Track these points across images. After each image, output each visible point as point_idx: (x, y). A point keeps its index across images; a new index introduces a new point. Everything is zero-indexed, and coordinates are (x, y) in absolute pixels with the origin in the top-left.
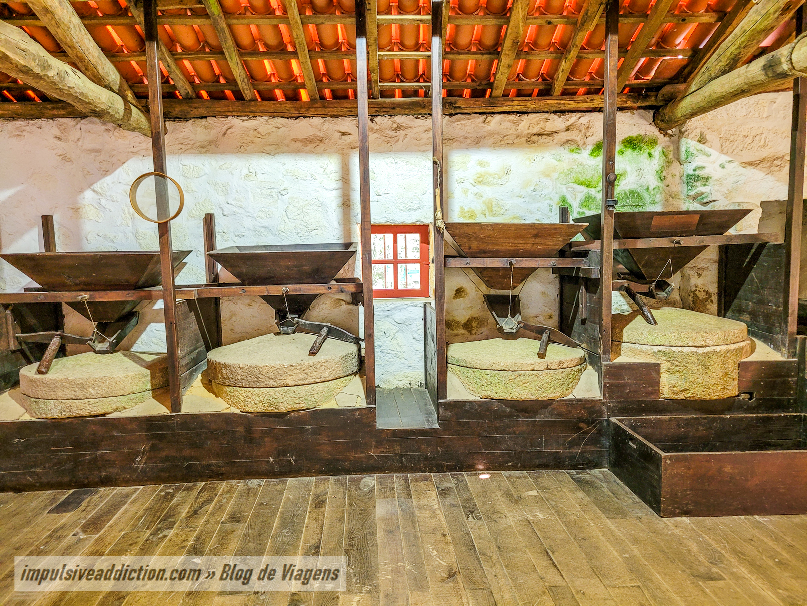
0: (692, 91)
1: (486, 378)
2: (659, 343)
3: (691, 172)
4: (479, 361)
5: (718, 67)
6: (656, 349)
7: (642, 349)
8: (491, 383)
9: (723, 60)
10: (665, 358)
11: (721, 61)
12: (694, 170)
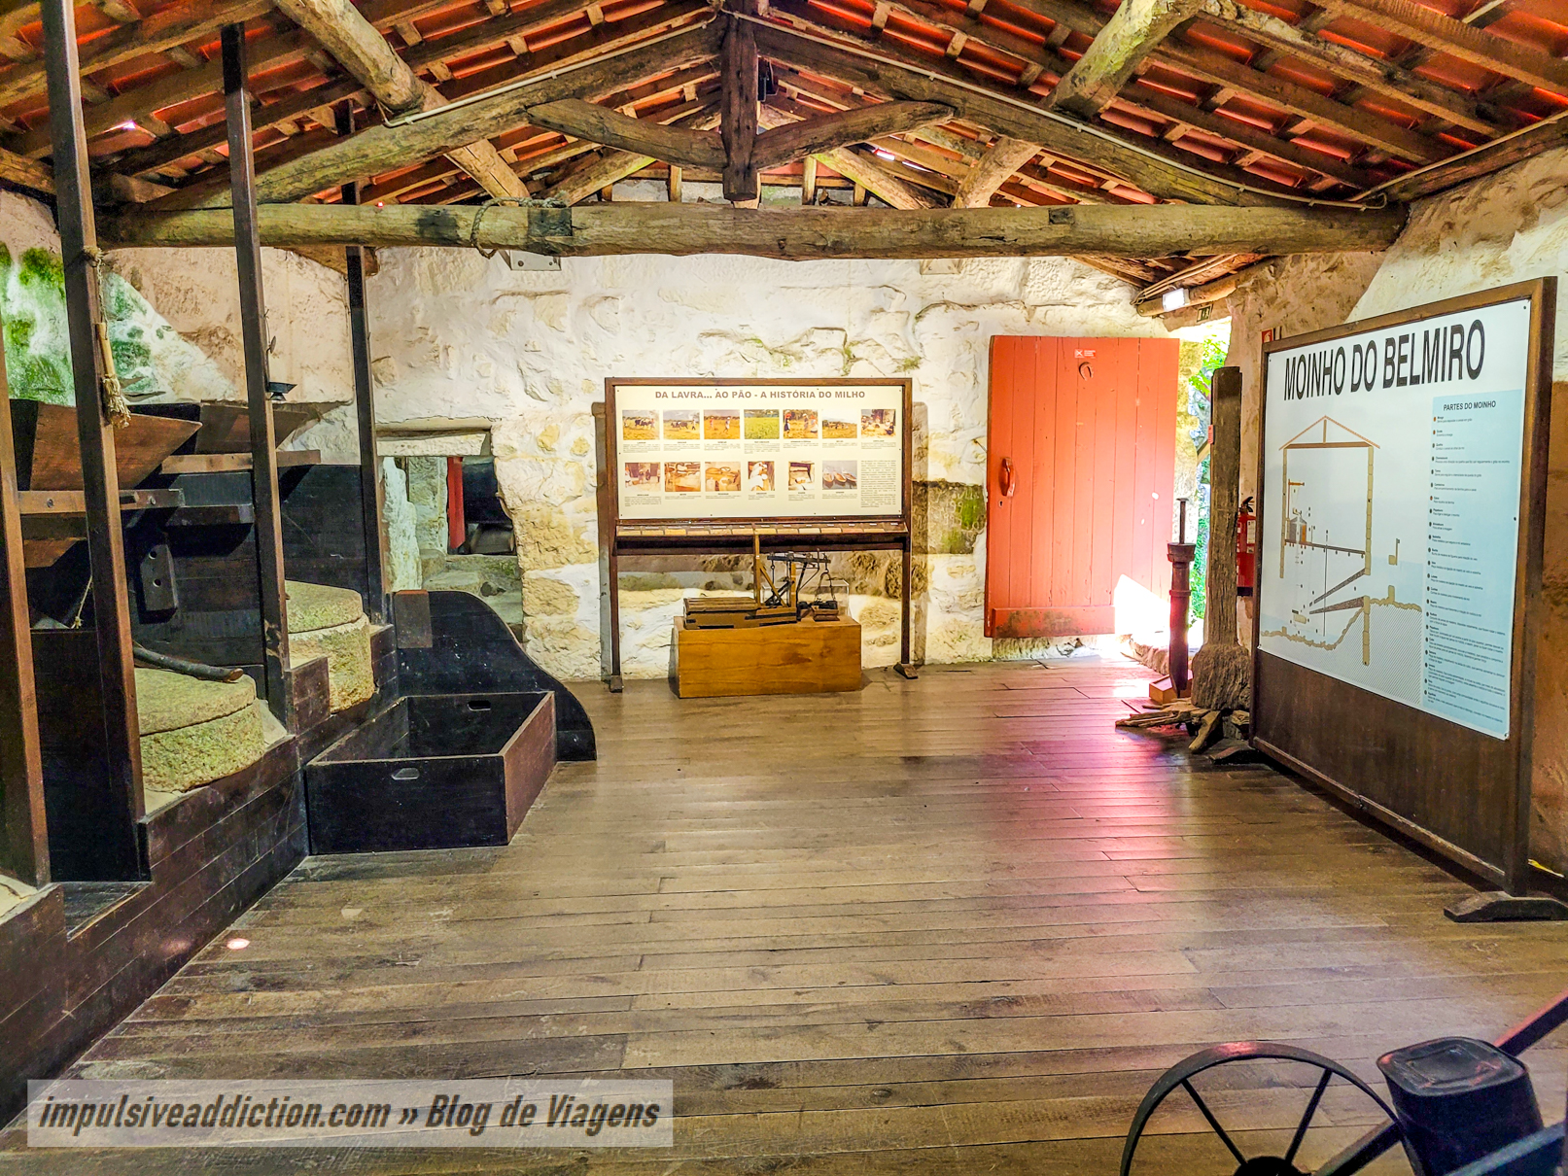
0: (213, 205)
1: (190, 745)
2: (318, 624)
3: (125, 338)
4: (166, 715)
5: (290, 187)
6: (320, 634)
7: (302, 640)
8: (201, 752)
9: (305, 180)
10: (331, 647)
11: (300, 181)
12: (131, 335)
